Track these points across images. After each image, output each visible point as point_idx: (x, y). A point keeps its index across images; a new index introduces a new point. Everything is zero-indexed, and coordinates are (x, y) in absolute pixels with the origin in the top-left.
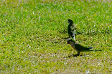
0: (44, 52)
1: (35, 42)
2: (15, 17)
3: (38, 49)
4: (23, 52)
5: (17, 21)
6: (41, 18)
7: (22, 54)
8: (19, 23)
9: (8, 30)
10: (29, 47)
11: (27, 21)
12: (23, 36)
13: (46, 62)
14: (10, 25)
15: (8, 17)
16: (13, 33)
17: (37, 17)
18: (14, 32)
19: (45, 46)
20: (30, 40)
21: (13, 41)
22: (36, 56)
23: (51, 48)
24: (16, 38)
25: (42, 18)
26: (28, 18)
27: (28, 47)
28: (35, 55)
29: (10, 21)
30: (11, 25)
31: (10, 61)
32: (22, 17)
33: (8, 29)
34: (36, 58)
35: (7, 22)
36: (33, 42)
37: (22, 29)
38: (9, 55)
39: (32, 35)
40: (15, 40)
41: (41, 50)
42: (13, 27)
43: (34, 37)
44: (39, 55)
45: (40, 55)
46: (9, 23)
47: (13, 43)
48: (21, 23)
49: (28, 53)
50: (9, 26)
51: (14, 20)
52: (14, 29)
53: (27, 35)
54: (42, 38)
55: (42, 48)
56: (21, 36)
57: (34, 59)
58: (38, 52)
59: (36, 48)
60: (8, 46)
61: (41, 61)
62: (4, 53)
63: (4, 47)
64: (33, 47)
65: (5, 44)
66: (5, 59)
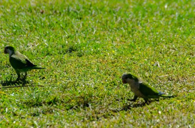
0: (184, 74)
1: (169, 58)
2: (135, 13)
3: (174, 69)
4: (147, 74)
5: (137, 20)
6: (179, 16)
7: (147, 77)
8: (141, 24)
9: (122, 36)
10: (159, 65)
11: (155, 20)
12: (148, 47)
13: (187, 92)
14: (126, 27)
15: (122, 13)
16: (130, 42)
17: (173, 13)
18: (132, 40)
20: (161, 53)
21: (130, 55)
22: (170, 82)
24: (136, 50)
25: (181, 16)
26: (157, 15)
27: (157, 65)
28: (169, 79)
29: (125, 20)
30: (128, 26)
31: (125, 89)
32: (146, 14)
35: (120, 23)
36: (165, 56)
37: (146, 34)
39: (164, 45)
40: (133, 53)
42: (130, 30)
43: (166, 48)
44: (176, 79)
45: (178, 80)
46: (123, 23)
47: (131, 59)
48: (144, 24)
49: (157, 76)
50: (124, 28)
51: (132, 19)
52: (132, 35)
53: (155, 44)
54: (181, 49)
55: (181, 68)
56: (145, 46)
57: (168, 86)
58: (174, 75)
59: (170, 67)
60: (122, 63)
61: (180, 90)
62: (114, 75)
63: (114, 65)
64: (166, 65)
65: (116, 60)
66: (116, 87)
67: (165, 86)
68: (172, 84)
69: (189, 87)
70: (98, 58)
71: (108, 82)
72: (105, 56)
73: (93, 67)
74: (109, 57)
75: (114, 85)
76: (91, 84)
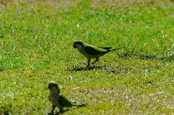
0: (93, 87)
2: (50, 31)
3: (85, 82)
4: (61, 87)
5: (53, 38)
6: (90, 34)
8: (55, 42)
9: (39, 53)
10: (71, 78)
11: (68, 38)
12: (62, 62)
13: (97, 103)
14: (42, 44)
15: (39, 32)
16: (45, 57)
17: (84, 32)
18: (48, 56)
19: (96, 77)
21: (45, 70)
22: (82, 93)
23: (104, 81)
24: (51, 65)
25: (91, 34)
26: (70, 34)
28: (80, 91)
29: (42, 38)
30: (44, 44)
31: (41, 100)
32: (60, 32)
33: (38, 51)
34: (82, 97)
35: (37, 41)
37: (60, 51)
38: (40, 92)
39: (76, 60)
40: (48, 68)
41: (90, 84)
42: (46, 47)
43: (78, 63)
44: (86, 91)
45: (89, 92)
46: (39, 41)
47: (47, 73)
48: (58, 42)
49: (70, 89)
50: (40, 46)
51: (48, 37)
52: (48, 51)
53: (68, 60)
55: (91, 81)
56: (59, 61)
57: (79, 97)
58: (85, 87)
59: (81, 80)
60: (38, 77)
61: (90, 100)
62: (31, 88)
63: (32, 78)
64: (78, 79)
65: (33, 74)
66: (33, 98)
67: (77, 98)
68: (83, 96)
69: (98, 98)
70: (17, 72)
71: (26, 94)
72: (24, 70)
73: (13, 80)
74: (27, 72)
75: (32, 96)
76: (12, 96)
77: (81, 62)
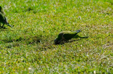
0: (95, 23)
1: (87, 14)
3: (89, 21)
4: (74, 24)
7: (73, 25)
9: (59, 2)
10: (81, 18)
13: (97, 34)
16: (64, 5)
19: (97, 17)
20: (82, 11)
21: (64, 12)
22: (87, 28)
23: (102, 20)
24: (67, 9)
27: (80, 18)
28: (87, 26)
34: (87, 30)
36: (84, 13)
38: (60, 27)
39: (83, 6)
40: (66, 12)
41: (93, 22)
43: (85, 8)
44: (90, 26)
45: (92, 27)
47: (65, 15)
49: (80, 25)
54: (94, 9)
55: (93, 20)
56: (72, 7)
58: (89, 24)
59: (87, 19)
60: (59, 17)
61: (93, 32)
62: (55, 24)
63: (55, 18)
64: (85, 18)
65: (56, 15)
66: (56, 31)
67: (84, 30)
69: (98, 31)
70: (45, 14)
71: (51, 28)
72: (49, 13)
73: (42, 19)
74: (52, 14)
75: (55, 30)
76: (42, 29)
77: (87, 7)
